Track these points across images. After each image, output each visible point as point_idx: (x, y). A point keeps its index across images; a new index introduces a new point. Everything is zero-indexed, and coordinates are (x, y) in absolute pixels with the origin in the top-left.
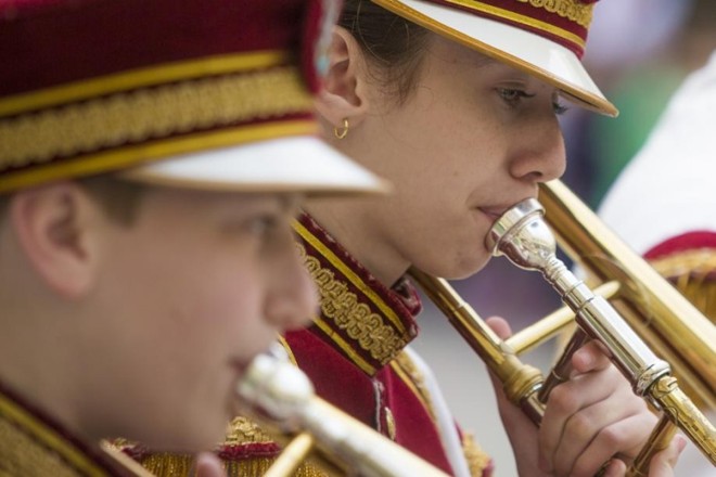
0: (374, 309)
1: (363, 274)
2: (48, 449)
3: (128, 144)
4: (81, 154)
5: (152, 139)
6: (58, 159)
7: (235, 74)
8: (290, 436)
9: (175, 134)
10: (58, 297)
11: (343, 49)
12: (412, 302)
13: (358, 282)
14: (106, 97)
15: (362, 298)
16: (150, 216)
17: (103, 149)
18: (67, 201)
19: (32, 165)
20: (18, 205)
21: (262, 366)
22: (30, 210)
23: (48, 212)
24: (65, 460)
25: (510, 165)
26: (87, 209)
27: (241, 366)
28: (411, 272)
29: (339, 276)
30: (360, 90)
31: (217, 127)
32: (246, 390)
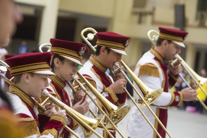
0: (62, 83)
1: (61, 80)
2: (27, 97)
3: (33, 70)
4: (29, 70)
5: (35, 69)
6: (27, 71)
7: (43, 64)
8: (47, 97)
9: (37, 69)
10: (27, 83)
11: (58, 60)
12: (65, 83)
13: (61, 81)
14: (31, 65)
15: (61, 82)
16: (35, 76)
17: (31, 70)
18: (28, 75)
19: (25, 71)
20: (23, 75)
21: (44, 90)
22: (24, 75)
23: (26, 76)
24: (28, 98)
25: (73, 71)
26: (29, 75)
27: (42, 90)
28: (65, 81)
29: (59, 80)
30: (59, 64)
31: (41, 69)
32: (43, 92)
